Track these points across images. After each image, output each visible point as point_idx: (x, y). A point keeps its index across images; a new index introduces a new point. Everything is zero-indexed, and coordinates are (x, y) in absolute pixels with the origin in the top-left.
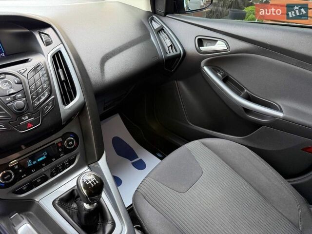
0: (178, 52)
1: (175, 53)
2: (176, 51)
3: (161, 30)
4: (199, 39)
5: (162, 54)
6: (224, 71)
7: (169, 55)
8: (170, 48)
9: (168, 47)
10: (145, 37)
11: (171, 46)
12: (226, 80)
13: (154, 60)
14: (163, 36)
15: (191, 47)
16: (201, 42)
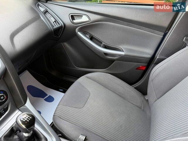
0: (61, 25)
1: (58, 26)
2: (59, 24)
3: (46, 12)
4: (71, 16)
5: (50, 27)
6: (89, 33)
7: (55, 27)
8: (55, 22)
9: (53, 22)
10: (37, 18)
11: (55, 21)
12: (92, 38)
13: (46, 31)
14: (48, 15)
15: (67, 21)
16: (73, 17)
